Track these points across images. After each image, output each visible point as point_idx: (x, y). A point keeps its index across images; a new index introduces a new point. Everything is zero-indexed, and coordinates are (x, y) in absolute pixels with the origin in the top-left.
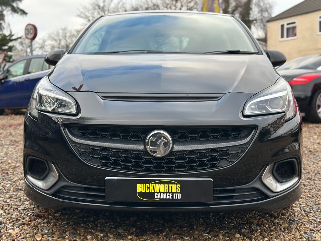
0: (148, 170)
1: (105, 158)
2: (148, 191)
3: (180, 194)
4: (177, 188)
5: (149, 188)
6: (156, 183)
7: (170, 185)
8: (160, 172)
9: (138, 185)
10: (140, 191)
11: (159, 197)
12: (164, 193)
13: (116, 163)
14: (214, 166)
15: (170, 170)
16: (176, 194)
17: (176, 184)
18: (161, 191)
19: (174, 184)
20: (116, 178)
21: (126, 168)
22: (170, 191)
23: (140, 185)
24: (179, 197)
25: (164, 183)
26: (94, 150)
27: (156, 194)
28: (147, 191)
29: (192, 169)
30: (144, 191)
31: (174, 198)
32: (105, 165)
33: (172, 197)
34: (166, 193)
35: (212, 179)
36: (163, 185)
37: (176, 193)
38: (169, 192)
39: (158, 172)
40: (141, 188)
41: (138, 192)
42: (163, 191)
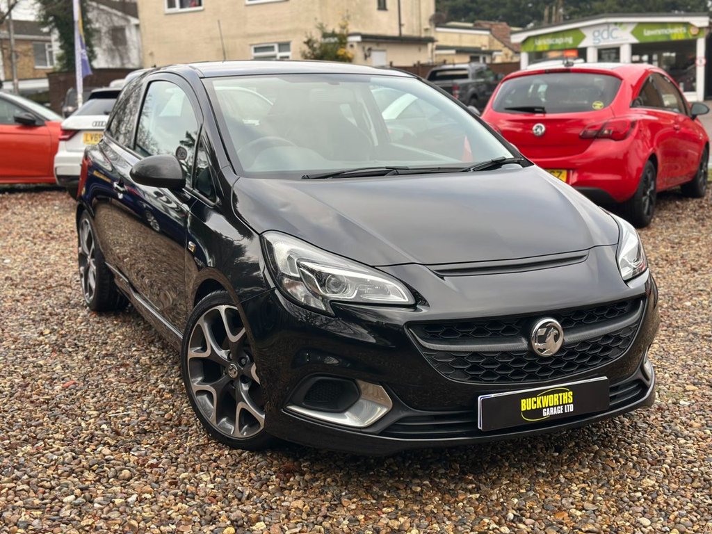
0: (532, 376)
1: (475, 367)
2: (535, 408)
3: (572, 405)
4: (568, 397)
5: (535, 402)
6: (543, 395)
7: (561, 394)
8: (546, 377)
9: (522, 401)
10: (525, 409)
11: (548, 413)
12: (553, 407)
13: (490, 373)
14: (607, 358)
15: (558, 372)
16: (568, 406)
17: (568, 392)
18: (550, 405)
19: (565, 391)
20: (493, 395)
21: (503, 378)
22: (561, 403)
23: (524, 400)
24: (572, 410)
25: (553, 392)
26: (459, 358)
27: (544, 410)
28: (533, 408)
29: (583, 366)
30: (530, 409)
31: (566, 411)
32: (475, 378)
33: (564, 410)
34: (557, 406)
35: (606, 378)
36: (552, 396)
37: (569, 403)
38: (560, 405)
39: (543, 378)
40: (526, 405)
41: (523, 411)
42: (552, 405)
